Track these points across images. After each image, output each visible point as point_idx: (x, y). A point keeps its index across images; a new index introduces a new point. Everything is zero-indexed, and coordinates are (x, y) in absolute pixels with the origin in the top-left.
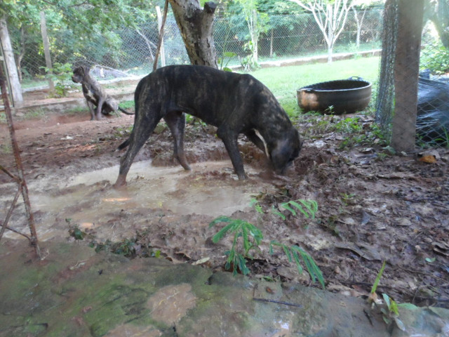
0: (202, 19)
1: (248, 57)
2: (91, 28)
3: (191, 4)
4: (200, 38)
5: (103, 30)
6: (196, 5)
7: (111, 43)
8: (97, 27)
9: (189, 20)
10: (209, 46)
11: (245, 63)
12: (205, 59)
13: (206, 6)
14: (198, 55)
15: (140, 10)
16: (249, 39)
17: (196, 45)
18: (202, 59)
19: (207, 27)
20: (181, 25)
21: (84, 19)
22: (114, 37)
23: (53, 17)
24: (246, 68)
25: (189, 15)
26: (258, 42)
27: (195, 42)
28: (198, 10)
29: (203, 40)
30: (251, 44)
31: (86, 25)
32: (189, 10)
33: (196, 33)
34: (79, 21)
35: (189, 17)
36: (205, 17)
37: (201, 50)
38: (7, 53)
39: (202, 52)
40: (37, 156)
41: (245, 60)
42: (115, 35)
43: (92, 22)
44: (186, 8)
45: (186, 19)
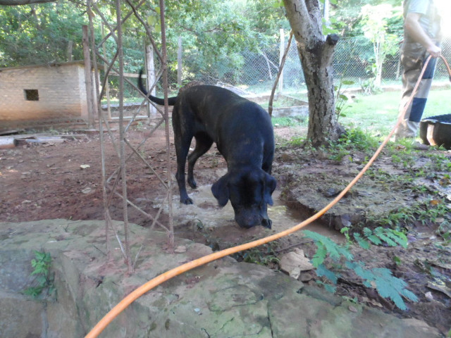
0: (323, 50)
1: (371, 79)
2: (218, 50)
3: (314, 36)
4: (319, 67)
5: (228, 53)
6: (319, 37)
7: (234, 64)
8: (224, 49)
9: (311, 51)
10: (327, 75)
11: (366, 86)
12: (322, 88)
13: (329, 38)
14: (316, 84)
15: (264, 36)
16: (374, 61)
17: (315, 74)
18: (319, 87)
19: (327, 57)
20: (302, 55)
21: (214, 43)
22: (238, 59)
23: (188, 39)
24: (366, 91)
25: (311, 46)
26: (383, 65)
27: (314, 71)
28: (320, 41)
29: (322, 69)
30: (375, 66)
31: (215, 47)
32: (312, 42)
33: (316, 64)
34: (209, 45)
35: (310, 48)
36: (326, 49)
37: (319, 79)
38: (150, 72)
39: (320, 81)
40: (165, 162)
41: (366, 82)
42: (238, 57)
43: (220, 45)
44: (309, 40)
45: (308, 50)
